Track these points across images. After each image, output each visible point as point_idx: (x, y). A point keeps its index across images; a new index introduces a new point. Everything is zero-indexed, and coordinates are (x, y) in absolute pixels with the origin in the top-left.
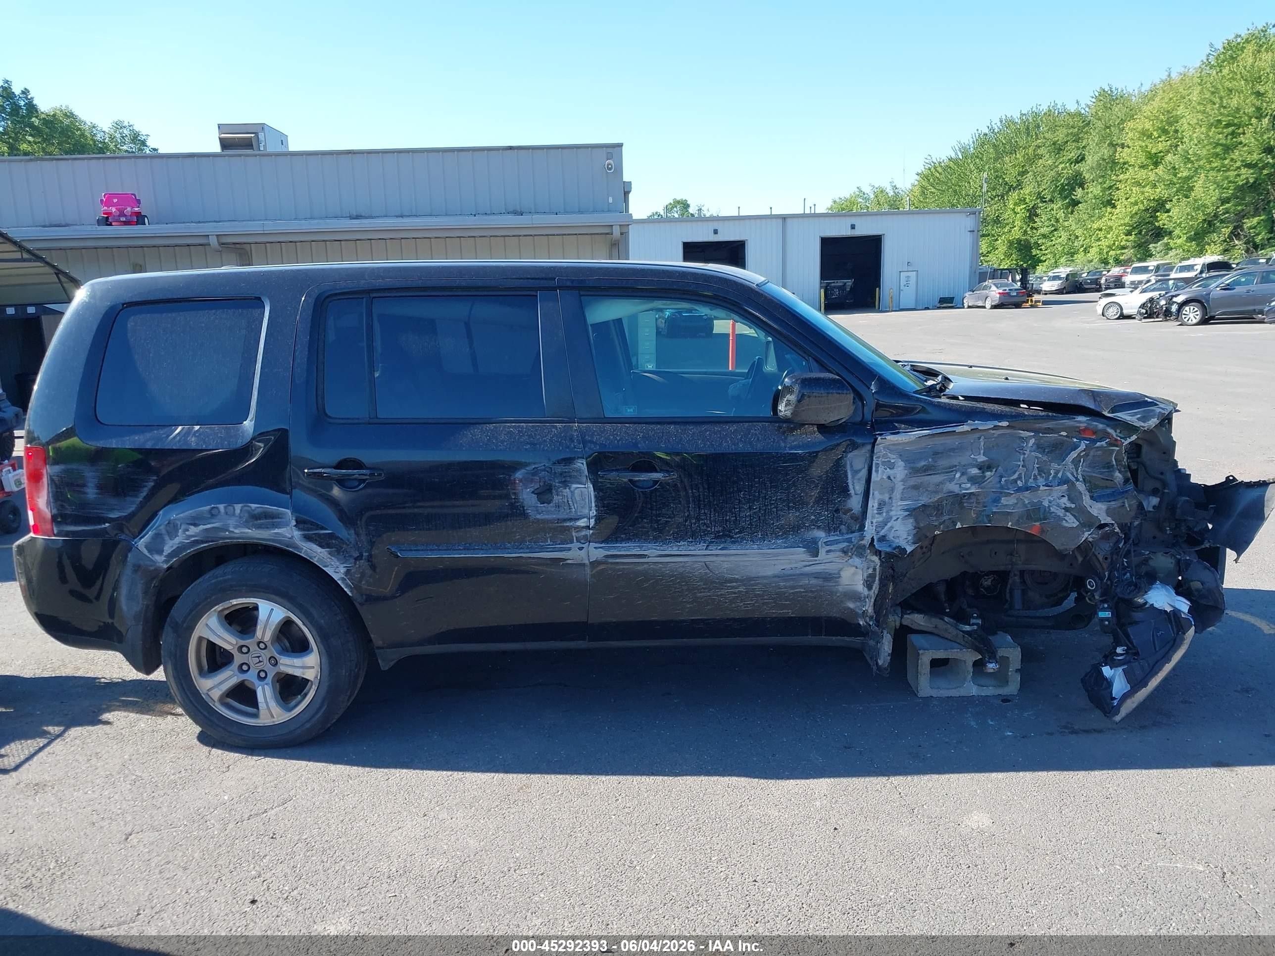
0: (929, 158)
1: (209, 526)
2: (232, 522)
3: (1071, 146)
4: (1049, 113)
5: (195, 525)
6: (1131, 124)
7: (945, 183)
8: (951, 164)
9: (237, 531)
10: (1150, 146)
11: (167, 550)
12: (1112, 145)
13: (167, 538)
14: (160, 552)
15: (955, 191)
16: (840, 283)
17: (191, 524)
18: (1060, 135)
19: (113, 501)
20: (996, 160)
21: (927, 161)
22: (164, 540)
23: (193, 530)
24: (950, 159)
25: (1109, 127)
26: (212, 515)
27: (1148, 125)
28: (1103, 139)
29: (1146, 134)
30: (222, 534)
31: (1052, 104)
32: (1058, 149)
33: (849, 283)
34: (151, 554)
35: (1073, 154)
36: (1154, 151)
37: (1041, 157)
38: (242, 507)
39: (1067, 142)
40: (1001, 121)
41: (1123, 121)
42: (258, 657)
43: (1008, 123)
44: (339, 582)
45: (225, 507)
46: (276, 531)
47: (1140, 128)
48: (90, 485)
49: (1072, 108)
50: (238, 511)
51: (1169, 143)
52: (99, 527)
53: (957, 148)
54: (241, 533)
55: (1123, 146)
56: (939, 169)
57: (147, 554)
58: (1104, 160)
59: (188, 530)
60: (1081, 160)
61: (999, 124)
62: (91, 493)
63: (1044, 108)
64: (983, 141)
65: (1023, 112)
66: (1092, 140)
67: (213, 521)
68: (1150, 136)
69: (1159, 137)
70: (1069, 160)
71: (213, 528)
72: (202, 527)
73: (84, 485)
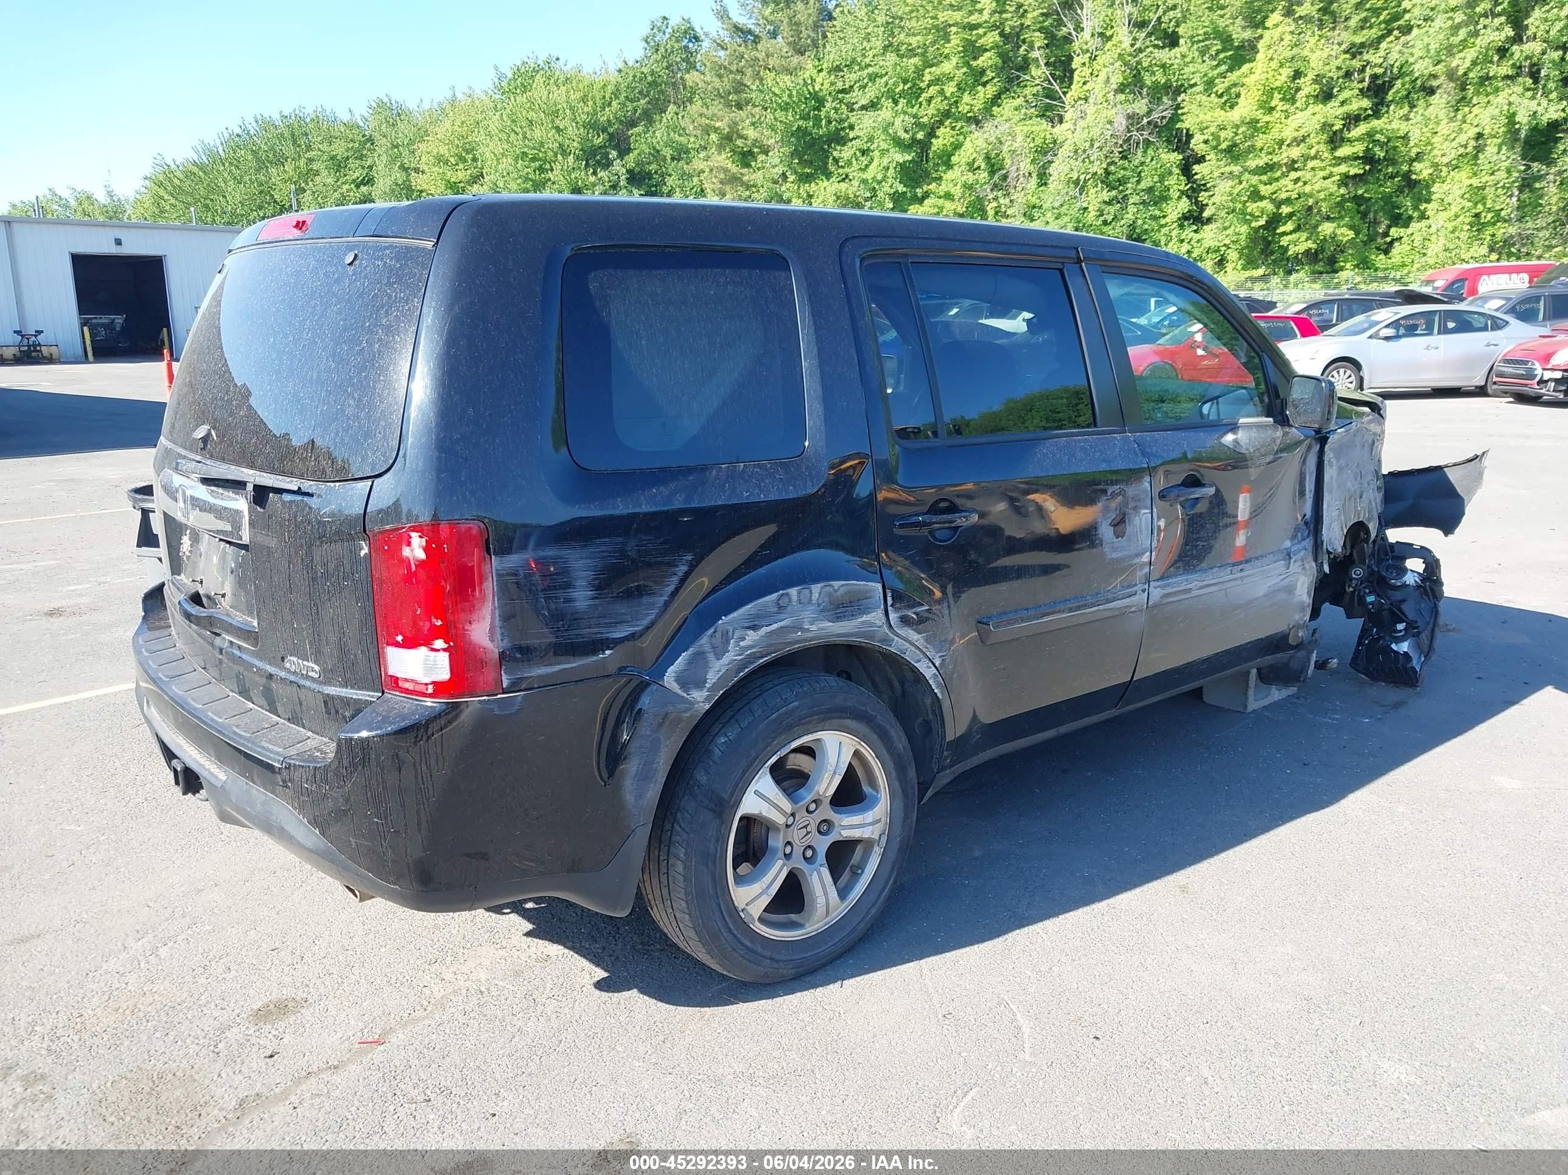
0: (159, 157)
1: (775, 626)
2: (807, 614)
3: (353, 163)
4: (316, 121)
5: (754, 628)
6: (422, 146)
7: (191, 194)
8: (195, 169)
9: (813, 628)
10: (449, 174)
11: (712, 677)
12: (404, 168)
13: (711, 657)
14: (700, 684)
15: (206, 206)
16: (105, 319)
17: (749, 628)
18: (339, 149)
19: (621, 608)
20: (258, 170)
21: (157, 162)
22: (707, 662)
23: (752, 637)
24: (195, 164)
25: (396, 147)
26: (780, 607)
27: (443, 150)
28: (393, 160)
29: (440, 160)
30: (792, 636)
31: (320, 109)
32: (338, 165)
33: (119, 320)
34: (687, 691)
35: (357, 174)
36: (453, 180)
37: (317, 173)
38: (822, 588)
39: (348, 158)
40: (257, 122)
41: (412, 142)
42: (806, 827)
43: (265, 125)
44: (931, 682)
45: (799, 593)
46: (864, 618)
47: (435, 151)
48: (579, 583)
49: (345, 117)
50: (815, 596)
51: (469, 172)
52: (594, 658)
53: (200, 150)
54: (819, 629)
55: (417, 170)
56: (178, 174)
57: (680, 692)
58: (397, 184)
59: (743, 639)
60: (368, 182)
61: (254, 124)
62: (582, 597)
63: (309, 110)
64: (237, 143)
65: (285, 113)
66: (380, 159)
67: (782, 616)
68: (446, 162)
69: (457, 164)
70: (354, 181)
71: (781, 628)
72: (764, 630)
73: (568, 585)
